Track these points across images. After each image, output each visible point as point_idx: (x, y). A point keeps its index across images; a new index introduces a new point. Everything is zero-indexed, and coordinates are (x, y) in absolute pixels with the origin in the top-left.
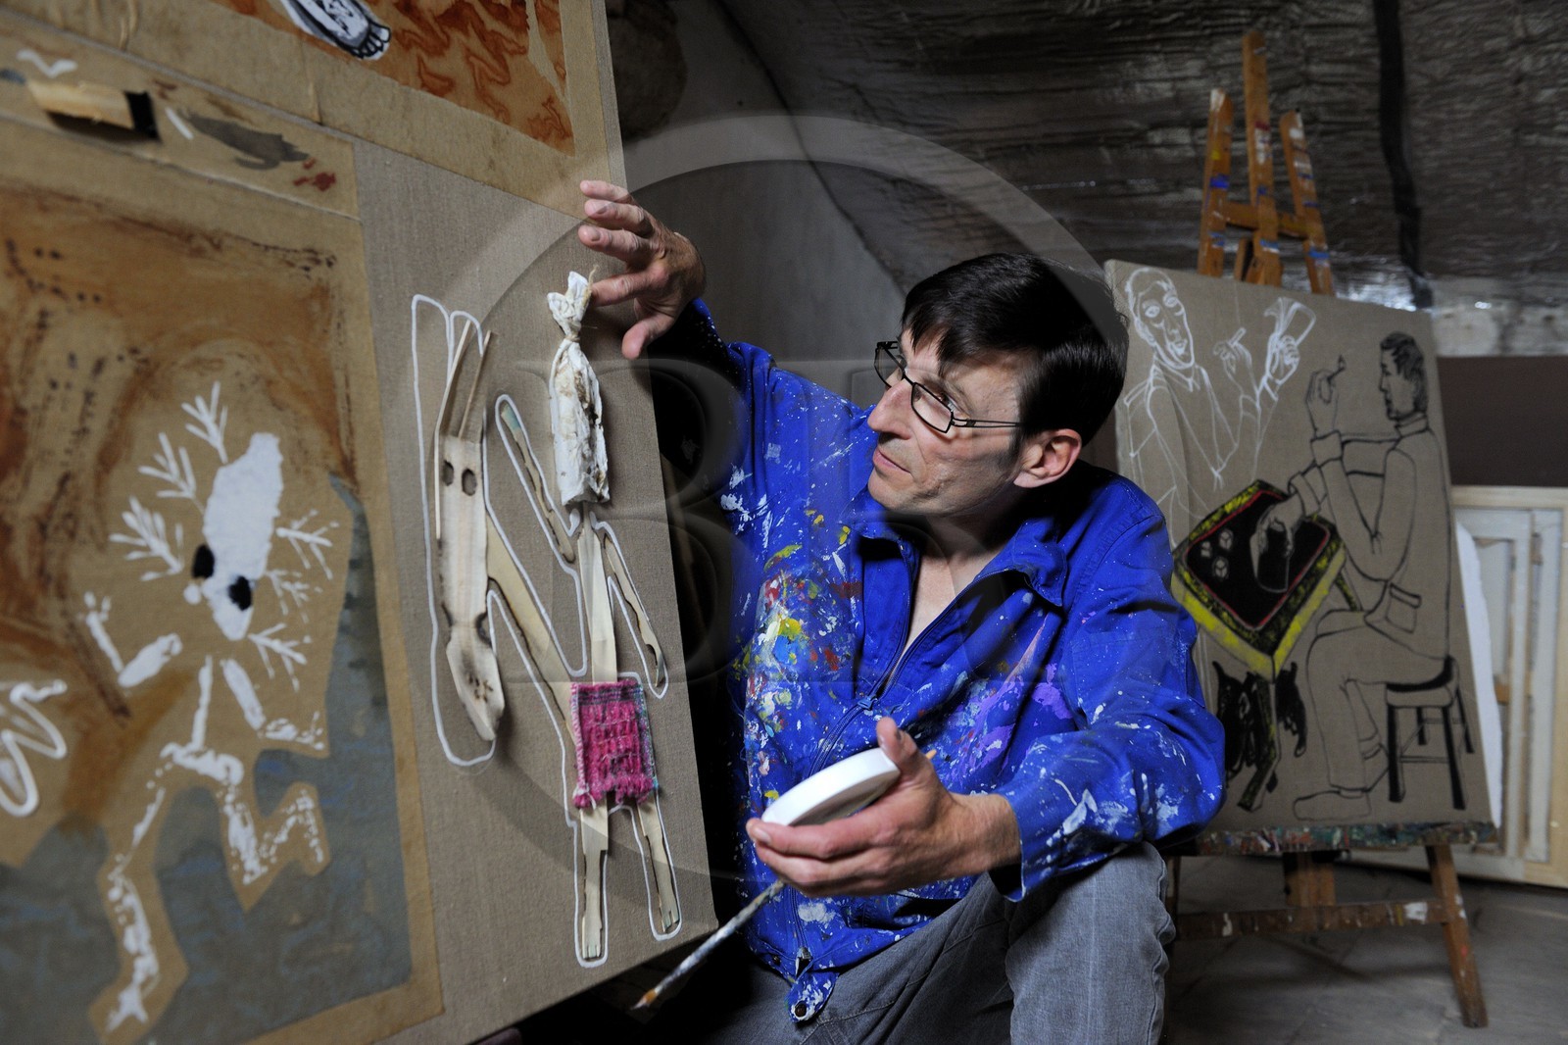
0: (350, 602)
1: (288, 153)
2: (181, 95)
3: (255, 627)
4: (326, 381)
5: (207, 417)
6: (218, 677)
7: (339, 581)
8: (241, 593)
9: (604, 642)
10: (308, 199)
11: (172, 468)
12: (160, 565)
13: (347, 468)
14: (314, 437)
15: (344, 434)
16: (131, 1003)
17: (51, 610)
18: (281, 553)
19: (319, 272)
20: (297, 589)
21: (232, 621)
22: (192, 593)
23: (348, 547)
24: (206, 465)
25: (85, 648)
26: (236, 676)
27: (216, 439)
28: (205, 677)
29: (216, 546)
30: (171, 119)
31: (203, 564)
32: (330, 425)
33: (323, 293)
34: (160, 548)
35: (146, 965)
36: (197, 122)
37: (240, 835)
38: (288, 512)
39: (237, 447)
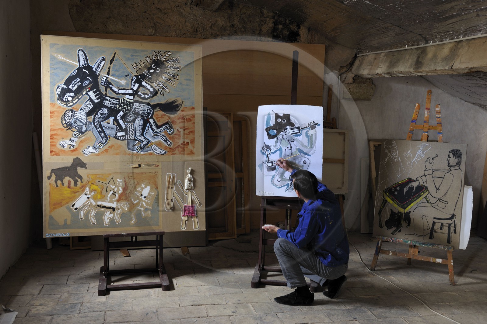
0: (156, 198)
1: (154, 165)
2: (144, 163)
3: (146, 200)
4: (156, 182)
5: (143, 186)
6: (142, 203)
7: (155, 196)
8: (145, 197)
9: (190, 202)
10: (156, 168)
11: (139, 189)
12: (138, 195)
13: (157, 188)
14: (154, 186)
15: (157, 185)
16: (133, 222)
17: (129, 198)
18: (149, 194)
19: (156, 173)
20: (150, 197)
21: (144, 199)
22: (140, 197)
23: (156, 194)
24: (143, 189)
25: (131, 201)
26: (144, 203)
27: (144, 187)
28: (141, 203)
29: (143, 194)
30: (142, 165)
31: (142, 195)
32: (156, 185)
33: (156, 175)
34: (138, 194)
35: (134, 220)
36: (145, 165)
37: (143, 213)
38: (150, 191)
39: (146, 187)
